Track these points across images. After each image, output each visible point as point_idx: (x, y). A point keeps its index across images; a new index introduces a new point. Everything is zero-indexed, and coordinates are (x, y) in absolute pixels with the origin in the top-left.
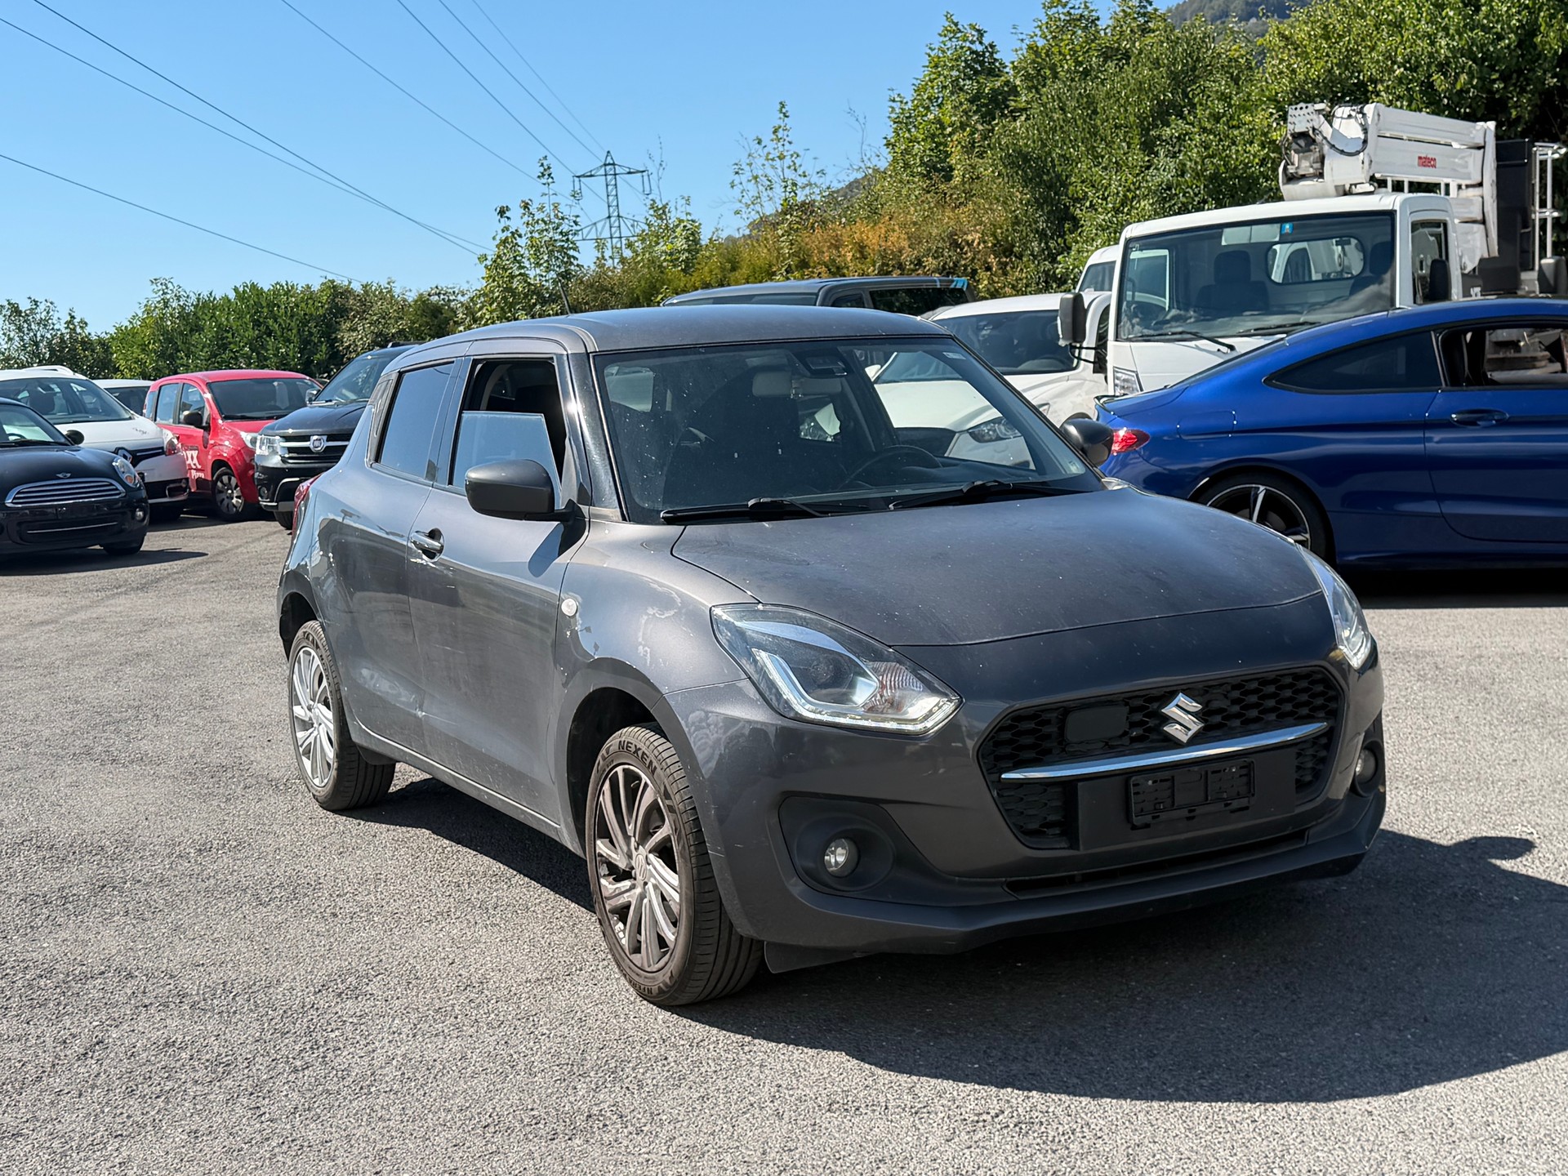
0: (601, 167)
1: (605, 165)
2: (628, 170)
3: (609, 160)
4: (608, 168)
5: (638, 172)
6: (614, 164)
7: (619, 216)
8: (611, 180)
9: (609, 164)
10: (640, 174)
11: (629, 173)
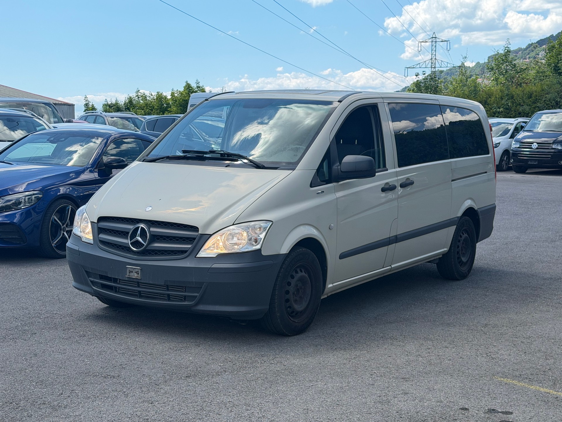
0: (431, 38)
1: (432, 38)
2: (441, 40)
3: (434, 36)
4: (433, 39)
5: (445, 41)
6: (436, 38)
7: (435, 59)
8: (434, 44)
9: (434, 37)
10: (446, 42)
11: (442, 41)
